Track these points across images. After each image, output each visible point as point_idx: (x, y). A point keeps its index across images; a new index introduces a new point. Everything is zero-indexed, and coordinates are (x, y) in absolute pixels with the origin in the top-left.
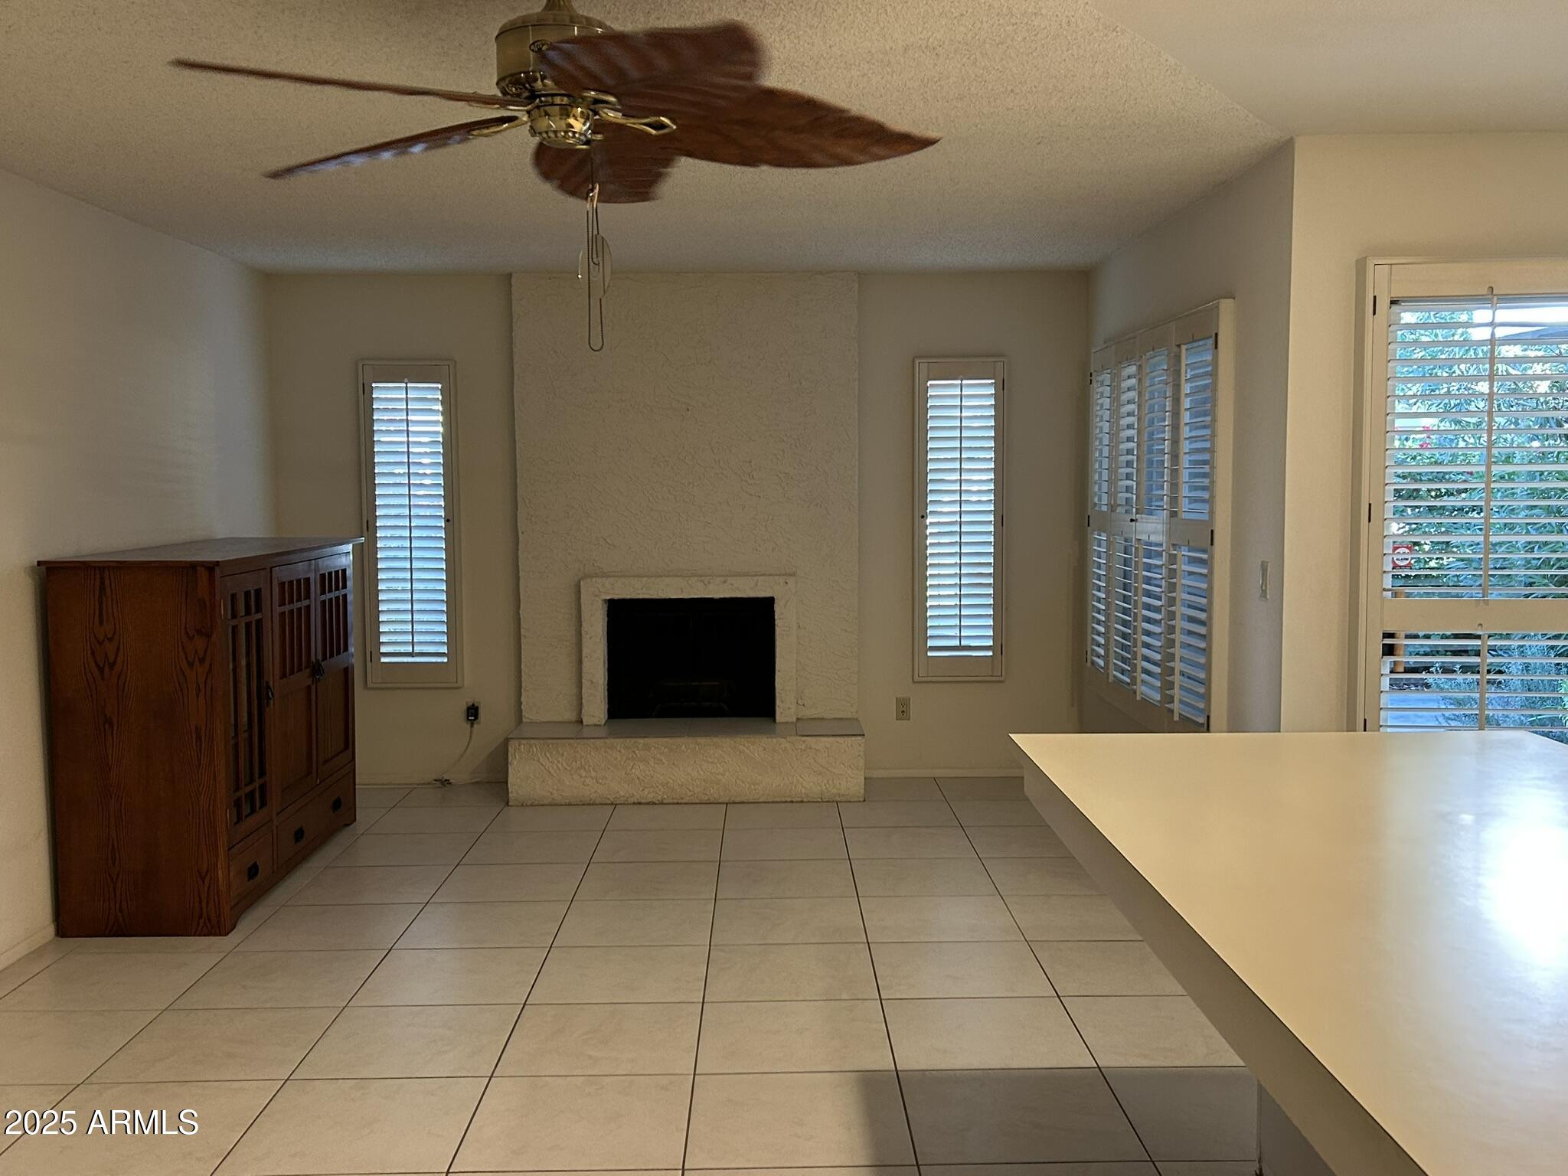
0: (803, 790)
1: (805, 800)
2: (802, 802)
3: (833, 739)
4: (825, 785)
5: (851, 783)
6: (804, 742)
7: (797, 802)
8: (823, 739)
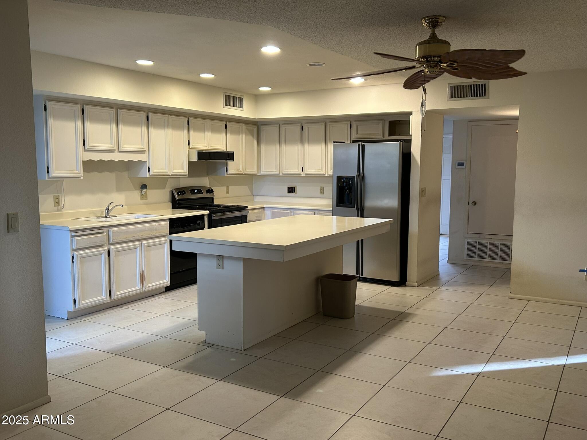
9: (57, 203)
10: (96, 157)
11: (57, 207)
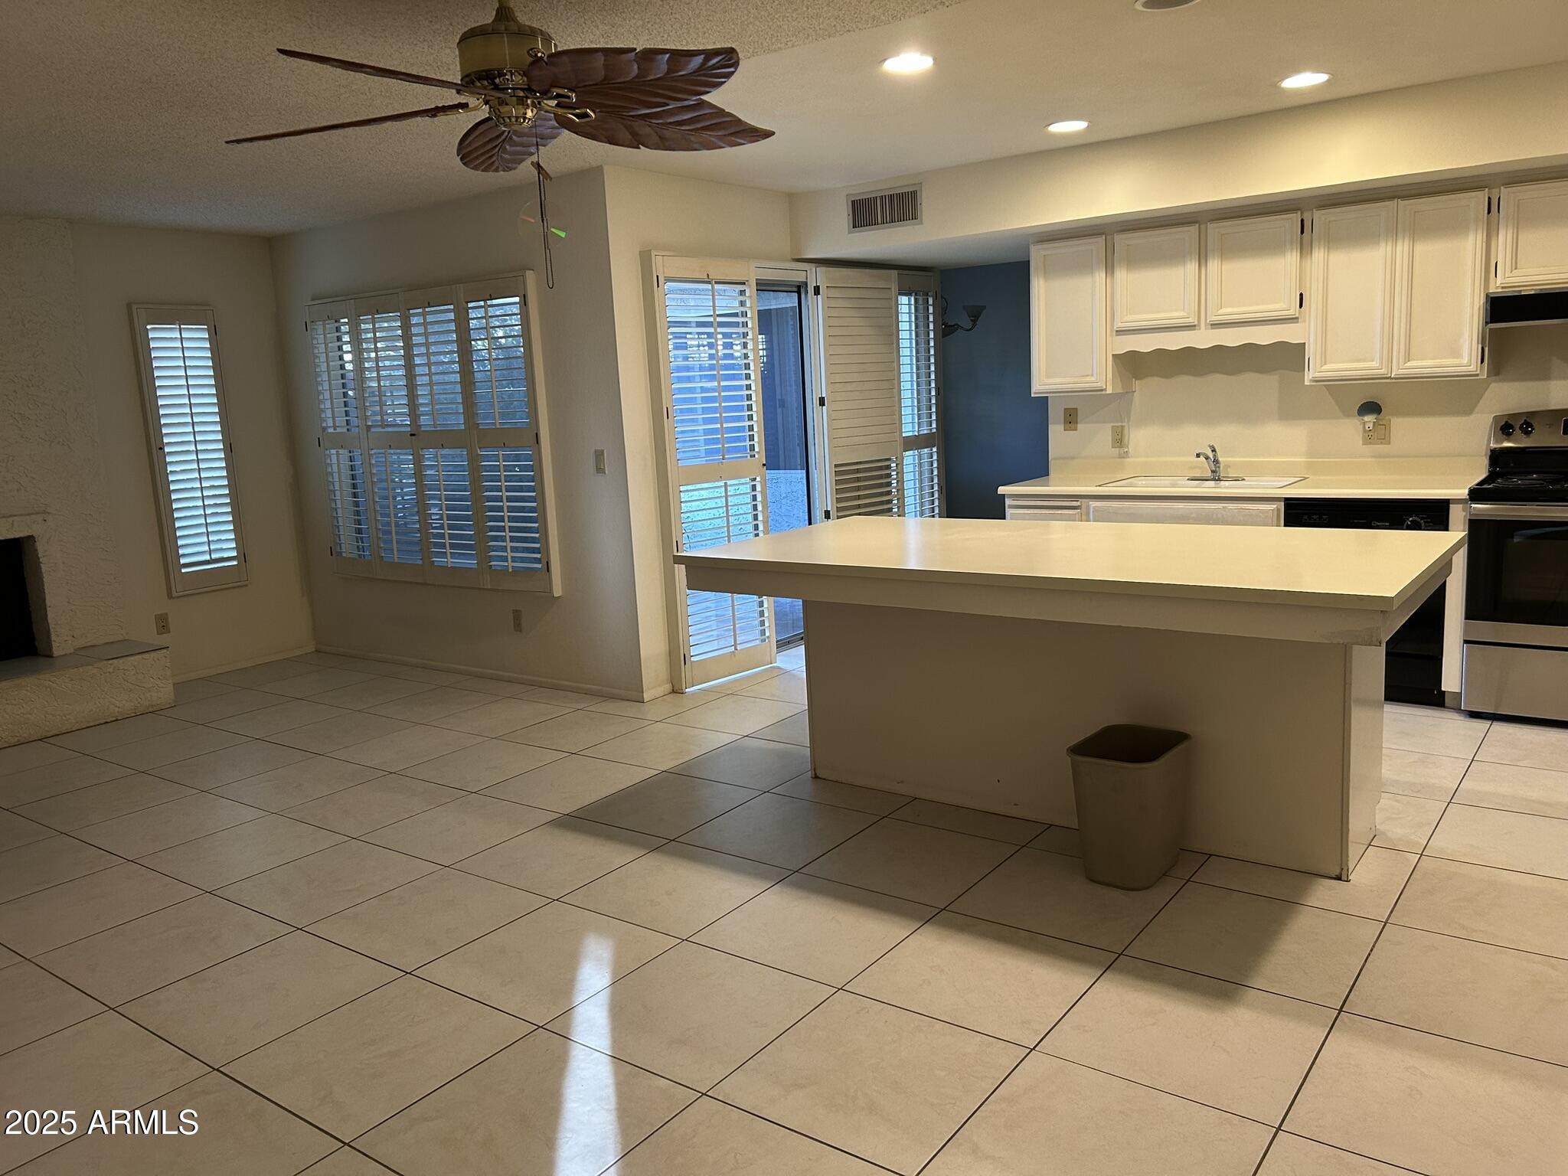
0: (117, 709)
1: (119, 718)
2: (117, 720)
3: (140, 656)
4: (137, 700)
5: (162, 692)
6: (111, 664)
7: (112, 721)
8: (129, 658)
9: (1119, 440)
10: (1145, 344)
11: (1117, 449)
